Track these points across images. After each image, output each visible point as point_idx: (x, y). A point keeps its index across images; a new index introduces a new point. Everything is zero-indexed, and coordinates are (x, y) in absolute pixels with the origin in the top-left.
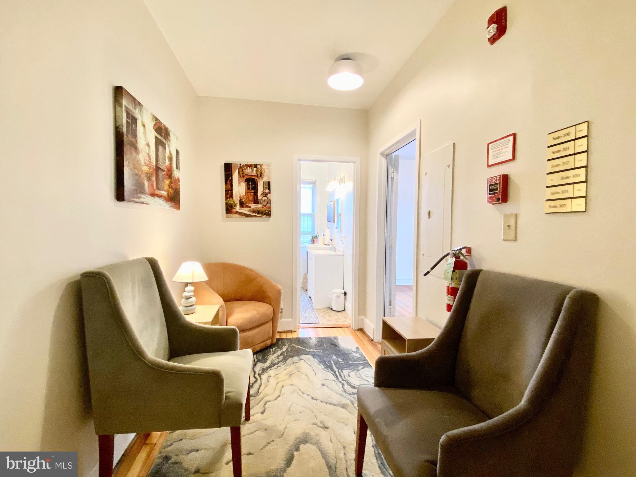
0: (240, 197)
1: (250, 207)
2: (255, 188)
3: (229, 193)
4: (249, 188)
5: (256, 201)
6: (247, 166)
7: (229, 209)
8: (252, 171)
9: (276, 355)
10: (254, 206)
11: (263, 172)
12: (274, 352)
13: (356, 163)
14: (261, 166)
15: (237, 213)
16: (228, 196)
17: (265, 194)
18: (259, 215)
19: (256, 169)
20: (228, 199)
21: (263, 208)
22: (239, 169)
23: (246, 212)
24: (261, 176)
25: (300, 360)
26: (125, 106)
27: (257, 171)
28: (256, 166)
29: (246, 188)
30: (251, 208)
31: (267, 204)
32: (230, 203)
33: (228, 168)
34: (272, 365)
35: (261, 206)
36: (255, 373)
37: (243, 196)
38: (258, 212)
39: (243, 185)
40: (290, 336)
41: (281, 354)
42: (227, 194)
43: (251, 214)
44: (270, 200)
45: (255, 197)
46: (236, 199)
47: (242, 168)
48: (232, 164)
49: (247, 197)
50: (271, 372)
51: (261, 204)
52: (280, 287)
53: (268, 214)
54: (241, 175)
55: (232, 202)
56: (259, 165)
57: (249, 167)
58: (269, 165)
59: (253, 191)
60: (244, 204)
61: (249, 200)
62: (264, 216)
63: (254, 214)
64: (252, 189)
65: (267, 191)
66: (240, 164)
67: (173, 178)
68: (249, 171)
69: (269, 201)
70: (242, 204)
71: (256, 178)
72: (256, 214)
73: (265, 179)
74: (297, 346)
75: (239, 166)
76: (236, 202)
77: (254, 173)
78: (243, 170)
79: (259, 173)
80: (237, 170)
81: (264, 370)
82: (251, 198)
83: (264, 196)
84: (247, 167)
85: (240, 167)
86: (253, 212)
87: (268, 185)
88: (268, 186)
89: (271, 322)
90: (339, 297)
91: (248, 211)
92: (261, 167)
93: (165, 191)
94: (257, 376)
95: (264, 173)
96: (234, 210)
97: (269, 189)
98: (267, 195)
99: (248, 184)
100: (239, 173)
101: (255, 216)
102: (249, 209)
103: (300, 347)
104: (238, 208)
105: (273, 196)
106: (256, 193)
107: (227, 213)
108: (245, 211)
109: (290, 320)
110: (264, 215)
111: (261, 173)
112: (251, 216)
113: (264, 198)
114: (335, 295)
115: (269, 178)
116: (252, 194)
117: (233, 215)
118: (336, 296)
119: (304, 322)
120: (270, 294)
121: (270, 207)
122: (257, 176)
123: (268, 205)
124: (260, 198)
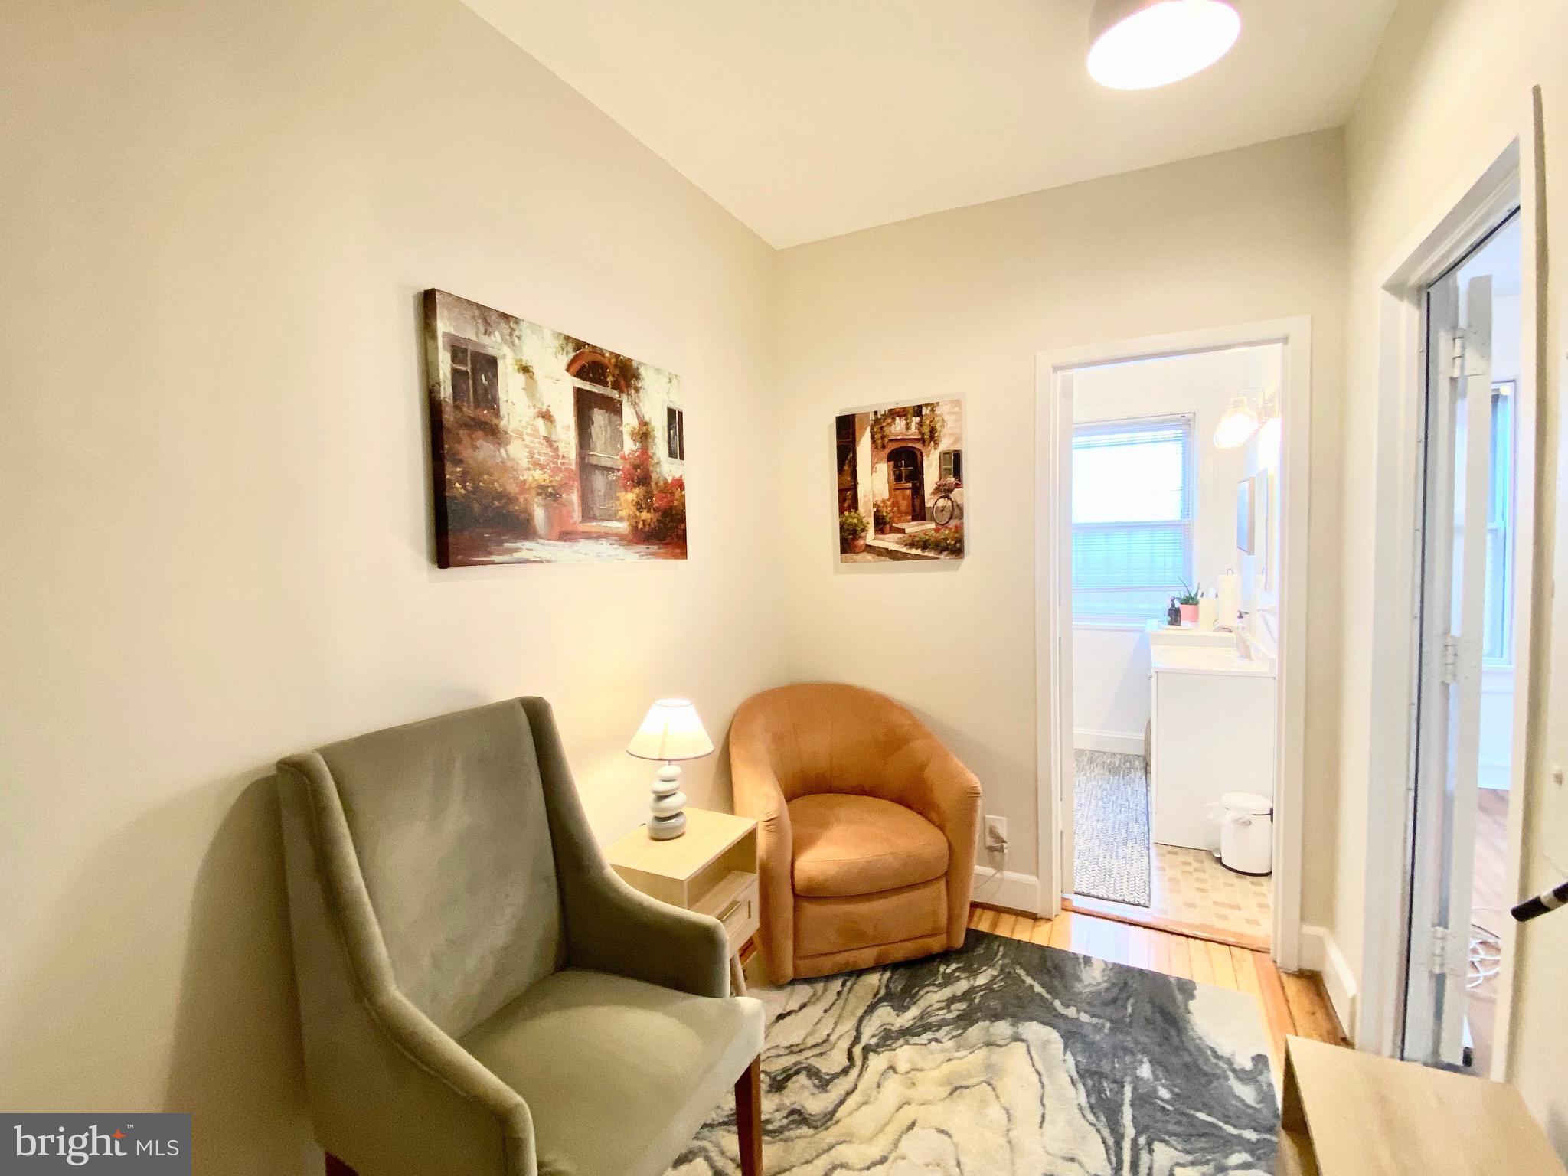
0: (875, 505)
1: (901, 531)
2: (916, 475)
3: (848, 496)
4: (898, 478)
5: (919, 513)
6: (894, 414)
7: (849, 541)
8: (908, 427)
9: (947, 992)
10: (912, 528)
11: (938, 428)
12: (948, 980)
13: (1291, 341)
14: (933, 407)
15: (870, 549)
16: (846, 505)
17: (944, 491)
18: (926, 554)
19: (918, 419)
20: (847, 514)
21: (937, 530)
22: (872, 429)
23: (892, 547)
24: (932, 438)
25: (1017, 1038)
26: (445, 334)
27: (920, 425)
28: (918, 411)
29: (892, 478)
30: (904, 533)
31: (951, 518)
32: (850, 524)
33: (846, 427)
34: (922, 1027)
35: (933, 525)
36: (857, 1039)
37: (884, 501)
38: (925, 545)
39: (884, 468)
40: (1024, 933)
41: (967, 996)
42: (842, 499)
43: (904, 550)
44: (960, 508)
45: (917, 502)
46: (866, 511)
47: (880, 422)
48: (853, 416)
49: (895, 504)
51: (933, 519)
52: (975, 780)
53: (955, 548)
54: (878, 444)
55: (856, 521)
56: (927, 405)
57: (900, 416)
58: (957, 403)
59: (910, 485)
60: (885, 524)
61: (900, 512)
62: (942, 557)
63: (914, 551)
64: (908, 479)
65: (951, 479)
66: (876, 413)
67: (653, 484)
68: (898, 427)
69: (957, 511)
70: (882, 525)
71: (918, 446)
72: (919, 552)
73: (945, 444)
74: (1029, 981)
75: (872, 417)
76: (864, 521)
77: (913, 432)
78: (882, 428)
79: (926, 430)
80: (869, 429)
81: (889, 1038)
82: (904, 505)
83: (941, 497)
84: (894, 419)
85: (877, 421)
86: (912, 545)
87: (954, 463)
88: (951, 466)
89: (942, 884)
90: (1248, 823)
91: (897, 543)
92: (933, 410)
93: (621, 520)
94: (857, 1051)
95: (942, 426)
96: (861, 542)
97: (957, 471)
98: (951, 491)
99: (896, 466)
100: (872, 437)
101: (917, 557)
102: (900, 536)
103: (1038, 988)
104: (870, 537)
105: (972, 494)
106: (918, 490)
107: (843, 551)
108: (890, 542)
109: (1031, 879)
110: (941, 552)
111: (933, 430)
112: (905, 557)
113: (941, 503)
114: (1230, 815)
115: (958, 440)
116: (909, 492)
117: (859, 557)
118: (1235, 821)
119: (1093, 893)
121: (959, 529)
122: (922, 440)
123: (953, 523)
124: (930, 501)
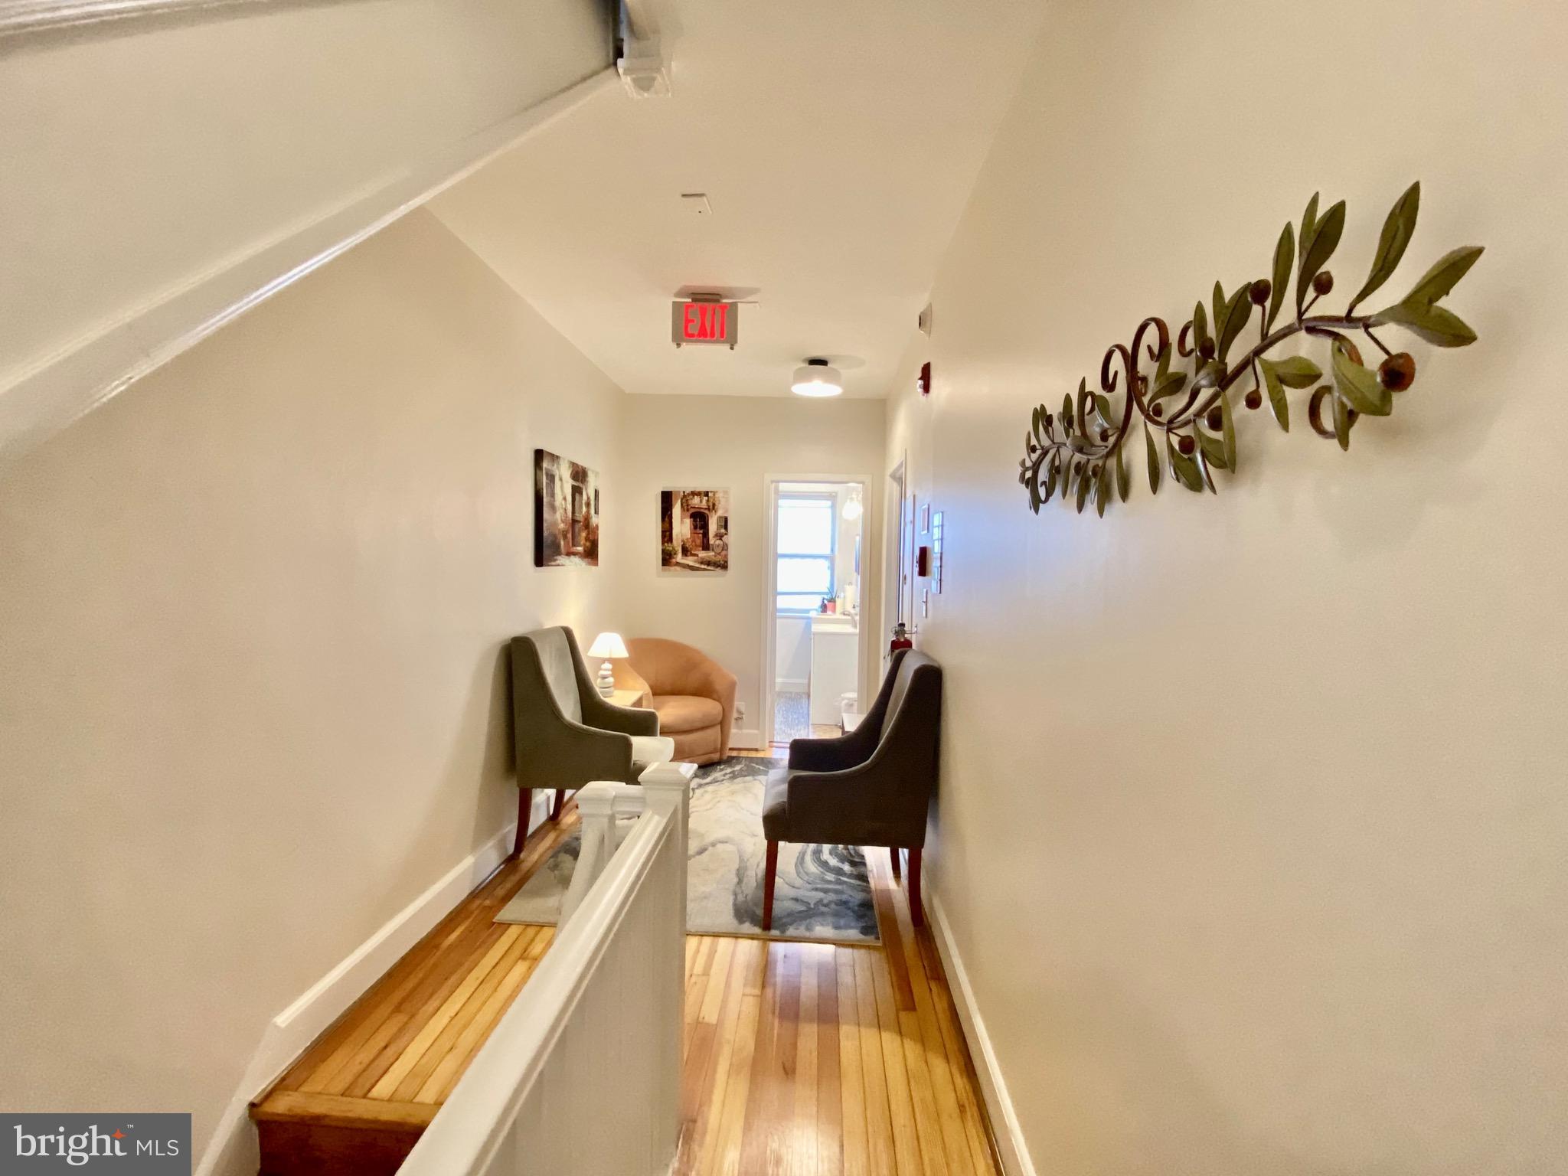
0: (683, 541)
1: (697, 555)
2: (705, 527)
3: (667, 535)
4: (695, 527)
5: (706, 547)
6: (693, 494)
7: (667, 559)
8: (701, 501)
9: (723, 772)
10: (702, 554)
11: (716, 504)
12: (722, 770)
13: (865, 483)
14: (714, 493)
15: (678, 564)
16: (666, 539)
17: (720, 536)
18: (709, 568)
19: (706, 498)
20: (666, 544)
21: (715, 556)
22: (682, 500)
23: (691, 564)
24: (714, 508)
26: (546, 469)
27: (708, 501)
28: (707, 494)
29: (692, 527)
31: (723, 550)
32: (668, 550)
33: (667, 498)
34: (715, 781)
35: (713, 553)
37: (687, 539)
38: (709, 563)
39: (688, 522)
40: (753, 754)
41: (730, 773)
42: (663, 536)
43: (698, 565)
44: (727, 545)
45: (705, 541)
46: (677, 543)
47: (685, 499)
48: (671, 492)
49: (693, 541)
50: (710, 788)
51: (713, 550)
52: (735, 678)
53: (724, 566)
54: (685, 507)
55: (671, 548)
56: (711, 492)
57: (697, 495)
58: (726, 492)
59: (701, 532)
60: (687, 551)
61: (696, 546)
62: (717, 570)
63: (703, 566)
64: (701, 529)
65: (723, 531)
66: (684, 492)
67: (590, 528)
68: (696, 501)
69: (725, 547)
70: (685, 551)
71: (706, 512)
72: (705, 567)
73: (720, 513)
74: (757, 766)
75: (682, 494)
76: (676, 549)
77: (704, 504)
78: (687, 500)
79: (711, 504)
80: (679, 501)
81: (700, 786)
82: (699, 542)
83: (718, 539)
84: (693, 496)
85: (684, 496)
86: (702, 563)
87: (725, 523)
88: (723, 524)
89: (719, 727)
90: (852, 705)
91: (695, 562)
92: (714, 495)
93: (581, 546)
95: (719, 503)
96: (674, 560)
97: (726, 527)
98: (723, 536)
99: (694, 521)
100: (682, 504)
101: (704, 570)
102: (696, 558)
103: (761, 768)
104: (679, 558)
105: (731, 538)
106: (706, 535)
107: (663, 564)
108: (690, 561)
109: (756, 732)
110: (717, 567)
111: (714, 505)
112: (698, 569)
113: (718, 542)
114: (846, 701)
115: (727, 511)
116: (701, 535)
117: (673, 568)
118: (846, 704)
119: (784, 741)
120: (720, 686)
121: (726, 556)
122: (709, 509)
123: (724, 553)
124: (712, 541)
